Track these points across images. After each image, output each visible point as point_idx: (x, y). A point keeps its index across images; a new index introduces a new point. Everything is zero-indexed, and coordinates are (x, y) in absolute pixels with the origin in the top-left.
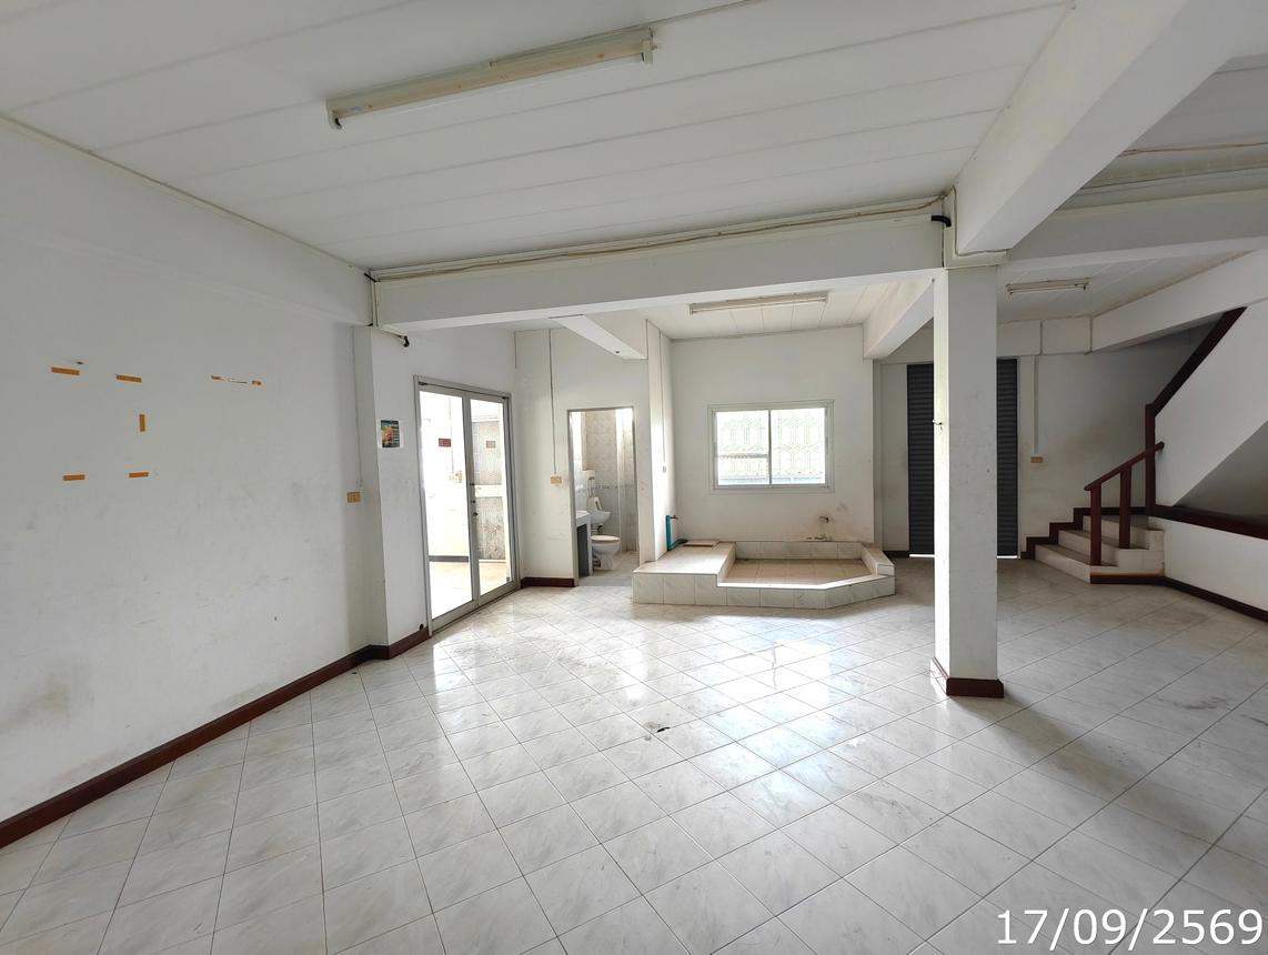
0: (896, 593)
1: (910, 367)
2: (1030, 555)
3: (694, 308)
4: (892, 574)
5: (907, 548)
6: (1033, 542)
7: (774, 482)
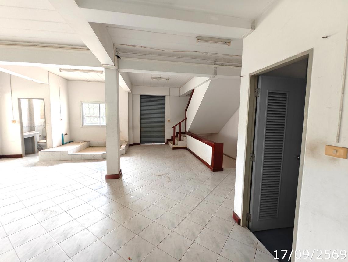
0: (125, 154)
1: (141, 96)
2: (167, 143)
3: (61, 70)
4: (124, 149)
5: (140, 142)
6: (168, 140)
7: (101, 125)
